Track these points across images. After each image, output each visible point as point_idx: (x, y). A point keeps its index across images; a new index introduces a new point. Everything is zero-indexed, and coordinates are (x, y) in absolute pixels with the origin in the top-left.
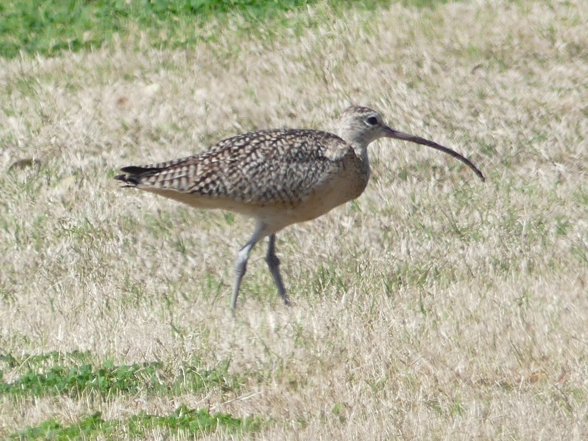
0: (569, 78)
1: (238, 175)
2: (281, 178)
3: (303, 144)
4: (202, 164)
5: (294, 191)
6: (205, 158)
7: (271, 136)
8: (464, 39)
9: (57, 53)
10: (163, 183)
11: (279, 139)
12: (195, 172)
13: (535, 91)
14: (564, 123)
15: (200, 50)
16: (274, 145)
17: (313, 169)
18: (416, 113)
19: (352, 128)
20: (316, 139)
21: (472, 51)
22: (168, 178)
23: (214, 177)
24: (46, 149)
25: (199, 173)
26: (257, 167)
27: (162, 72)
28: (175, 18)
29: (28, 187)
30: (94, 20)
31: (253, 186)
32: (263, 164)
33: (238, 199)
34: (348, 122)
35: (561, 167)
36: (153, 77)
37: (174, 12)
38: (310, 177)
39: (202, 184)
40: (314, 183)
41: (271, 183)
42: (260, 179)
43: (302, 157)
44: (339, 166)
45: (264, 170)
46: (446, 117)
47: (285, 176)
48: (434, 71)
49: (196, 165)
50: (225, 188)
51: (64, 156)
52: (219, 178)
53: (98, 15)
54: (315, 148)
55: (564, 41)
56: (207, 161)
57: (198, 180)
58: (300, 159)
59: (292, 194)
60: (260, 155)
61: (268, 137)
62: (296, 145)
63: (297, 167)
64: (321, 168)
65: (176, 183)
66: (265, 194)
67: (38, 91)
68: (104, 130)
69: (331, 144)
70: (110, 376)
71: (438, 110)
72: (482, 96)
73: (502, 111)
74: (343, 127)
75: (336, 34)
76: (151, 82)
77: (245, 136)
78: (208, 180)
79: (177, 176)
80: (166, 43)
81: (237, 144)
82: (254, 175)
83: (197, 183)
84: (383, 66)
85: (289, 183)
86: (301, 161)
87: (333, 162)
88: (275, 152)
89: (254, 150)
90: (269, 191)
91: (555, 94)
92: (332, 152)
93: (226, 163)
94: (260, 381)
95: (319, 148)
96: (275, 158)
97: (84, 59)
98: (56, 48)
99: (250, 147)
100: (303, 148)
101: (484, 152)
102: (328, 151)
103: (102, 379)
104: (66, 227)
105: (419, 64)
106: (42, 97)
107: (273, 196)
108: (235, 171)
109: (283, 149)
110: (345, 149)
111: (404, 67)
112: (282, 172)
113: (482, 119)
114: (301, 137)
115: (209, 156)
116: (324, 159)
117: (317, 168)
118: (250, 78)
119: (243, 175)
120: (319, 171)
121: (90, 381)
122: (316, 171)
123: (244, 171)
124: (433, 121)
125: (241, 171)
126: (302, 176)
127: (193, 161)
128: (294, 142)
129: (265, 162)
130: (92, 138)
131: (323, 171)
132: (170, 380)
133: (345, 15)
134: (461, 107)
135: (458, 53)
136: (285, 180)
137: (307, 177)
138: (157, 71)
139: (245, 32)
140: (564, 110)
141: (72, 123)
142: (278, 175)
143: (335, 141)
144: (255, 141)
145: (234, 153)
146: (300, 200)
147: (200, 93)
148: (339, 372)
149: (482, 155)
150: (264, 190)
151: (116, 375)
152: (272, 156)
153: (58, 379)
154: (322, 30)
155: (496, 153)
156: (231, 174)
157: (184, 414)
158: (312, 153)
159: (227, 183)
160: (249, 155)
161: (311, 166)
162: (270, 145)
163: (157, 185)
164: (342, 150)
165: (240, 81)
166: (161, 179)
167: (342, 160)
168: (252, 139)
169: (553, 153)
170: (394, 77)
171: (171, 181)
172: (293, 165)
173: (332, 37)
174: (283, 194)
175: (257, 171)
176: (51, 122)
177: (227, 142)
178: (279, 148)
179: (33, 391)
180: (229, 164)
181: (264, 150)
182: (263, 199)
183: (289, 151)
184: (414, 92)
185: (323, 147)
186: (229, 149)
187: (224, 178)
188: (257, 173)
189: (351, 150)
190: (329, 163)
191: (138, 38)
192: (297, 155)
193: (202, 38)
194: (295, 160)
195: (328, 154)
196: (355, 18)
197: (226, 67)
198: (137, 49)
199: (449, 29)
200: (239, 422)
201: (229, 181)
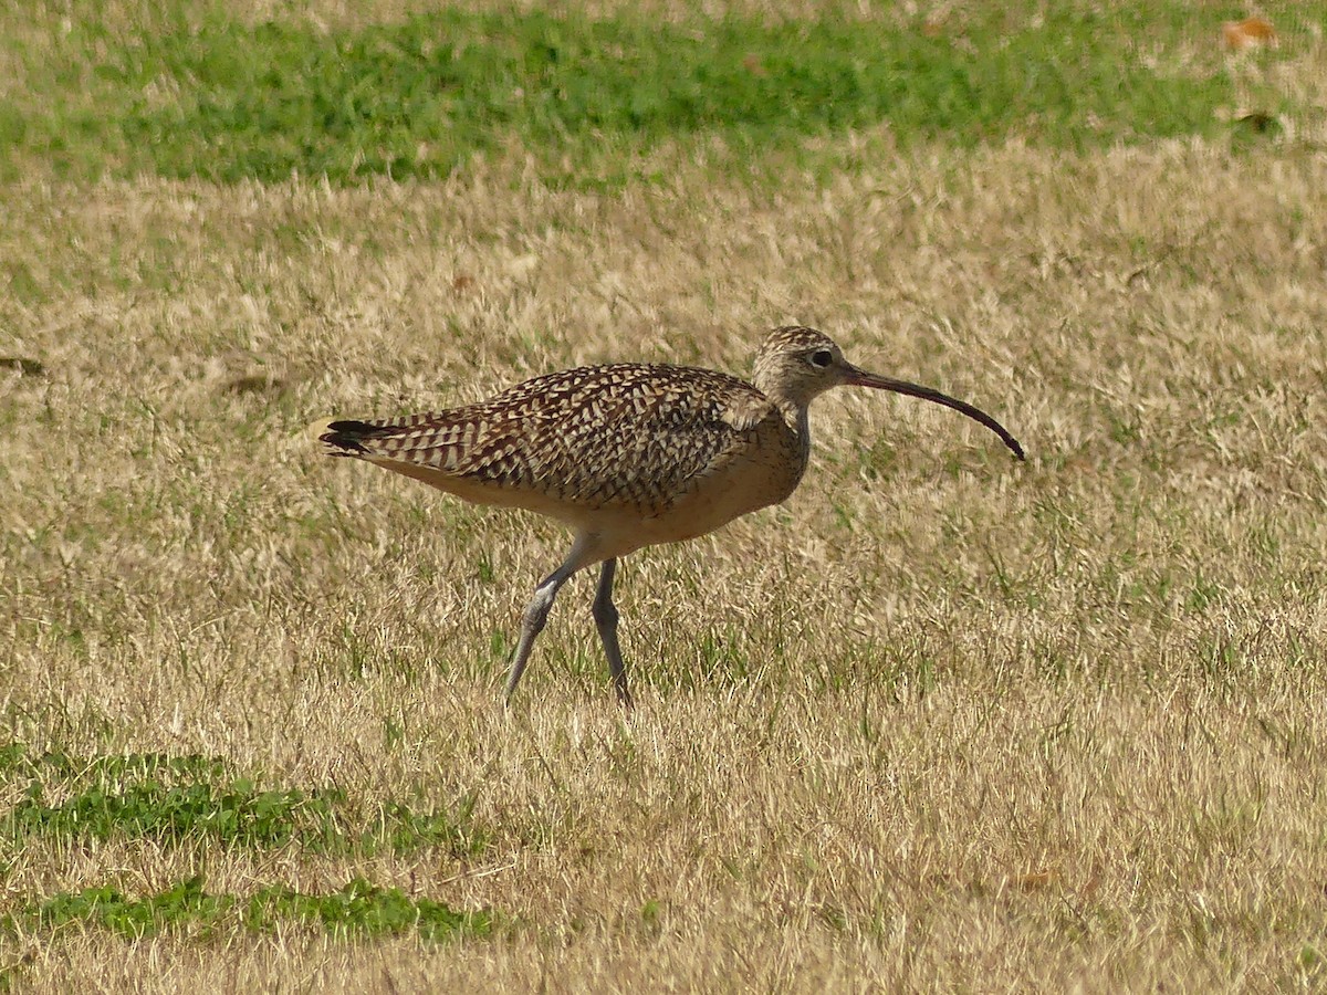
0: (1308, 311)
1: (555, 449)
2: (635, 458)
3: (683, 396)
4: (489, 422)
5: (658, 485)
6: (495, 410)
7: (622, 377)
8: (1128, 220)
9: (365, 178)
10: (411, 453)
11: (637, 384)
12: (475, 436)
13: (1236, 329)
14: (1279, 395)
15: (630, 198)
16: (628, 395)
17: (699, 445)
18: (1004, 351)
19: (786, 373)
20: (709, 387)
21: (1136, 244)
22: (423, 445)
23: (511, 448)
24: (301, 360)
25: (481, 440)
26: (591, 435)
27: (550, 233)
28: (596, 133)
29: (244, 430)
30: (447, 123)
31: (583, 469)
32: (603, 429)
33: (552, 493)
34: (779, 362)
35: (1247, 477)
36: (532, 241)
37: (596, 121)
38: (693, 459)
39: (486, 461)
40: (699, 471)
41: (617, 467)
42: (595, 458)
43: (678, 421)
44: (748, 441)
45: (604, 441)
46: (1059, 364)
47: (644, 455)
48: (1058, 274)
49: (476, 423)
50: (529, 470)
51: (328, 377)
52: (518, 452)
53: (453, 115)
54: (706, 405)
55: (1312, 241)
56: (498, 417)
57: (479, 452)
58: (676, 425)
59: (654, 491)
60: (598, 413)
61: (616, 379)
62: (670, 398)
63: (668, 440)
64: (714, 443)
65: (437, 456)
66: (603, 487)
67: (313, 248)
68: (415, 332)
69: (737, 398)
70: (243, 811)
71: (1047, 349)
72: (1135, 329)
73: (1166, 361)
74: (767, 371)
75: (893, 189)
76: (527, 250)
77: (575, 374)
78: (499, 454)
79: (440, 442)
80: (569, 179)
81: (555, 388)
82: (585, 449)
83: (476, 459)
84: (964, 256)
85: (650, 467)
86: (677, 429)
87: (738, 432)
88: (628, 408)
89: (587, 403)
90: (611, 480)
91: (1271, 337)
92: (736, 415)
93: (533, 422)
94: (524, 843)
95: (713, 406)
96: (627, 420)
97: (412, 197)
98: (362, 169)
99: (581, 396)
100: (682, 403)
101: (1114, 437)
102: (730, 411)
103: (226, 815)
104: (289, 513)
105: (1034, 260)
106: (316, 261)
107: (618, 491)
108: (550, 440)
109: (643, 403)
110: (763, 408)
111: (1004, 264)
112: (639, 448)
113: (1125, 374)
114: (679, 382)
115: (504, 408)
116: (722, 426)
117: (707, 444)
118: (710, 260)
119: (565, 447)
120: (710, 450)
121: (204, 816)
122: (704, 450)
123: (568, 441)
124: (1033, 370)
125: (562, 440)
126: (677, 456)
127: (475, 415)
128: (666, 392)
129: (607, 425)
130: (389, 347)
131: (717, 449)
132: (355, 827)
133: (916, 153)
134: (1091, 347)
135: (1111, 245)
136: (644, 463)
137: (687, 459)
138: (541, 233)
139: (724, 171)
140: (1284, 370)
141: (359, 317)
142: (630, 454)
143: (745, 393)
144: (592, 386)
145: (551, 405)
146: (670, 502)
147: (612, 280)
148: (675, 839)
149: (1109, 443)
150: (602, 478)
151: (255, 808)
152: (622, 415)
153: (143, 808)
154: (868, 182)
155: (1137, 440)
156: (542, 445)
157: (359, 896)
158: (699, 414)
159: (533, 462)
160: (578, 411)
161: (694, 439)
162: (620, 395)
163: (401, 457)
164: (757, 411)
165: (691, 263)
166: (408, 446)
167: (755, 429)
168: (585, 381)
169: (1243, 448)
170: (982, 280)
171: (428, 452)
172: (660, 436)
173: (882, 194)
174: (638, 490)
175: (591, 442)
176: (320, 312)
177: (538, 382)
178: (636, 402)
179: (93, 826)
180: (541, 426)
181: (605, 403)
182: (600, 495)
183: (655, 408)
184: (1008, 310)
185: (721, 403)
186: (541, 397)
187: (528, 452)
188: (591, 445)
189: (774, 412)
190: (730, 436)
191: (520, 164)
192: (669, 416)
193: (639, 175)
194: (665, 426)
195: (729, 417)
196: (934, 161)
197: (671, 234)
198: (514, 187)
199: (1105, 195)
200: (461, 918)
201: (538, 457)
